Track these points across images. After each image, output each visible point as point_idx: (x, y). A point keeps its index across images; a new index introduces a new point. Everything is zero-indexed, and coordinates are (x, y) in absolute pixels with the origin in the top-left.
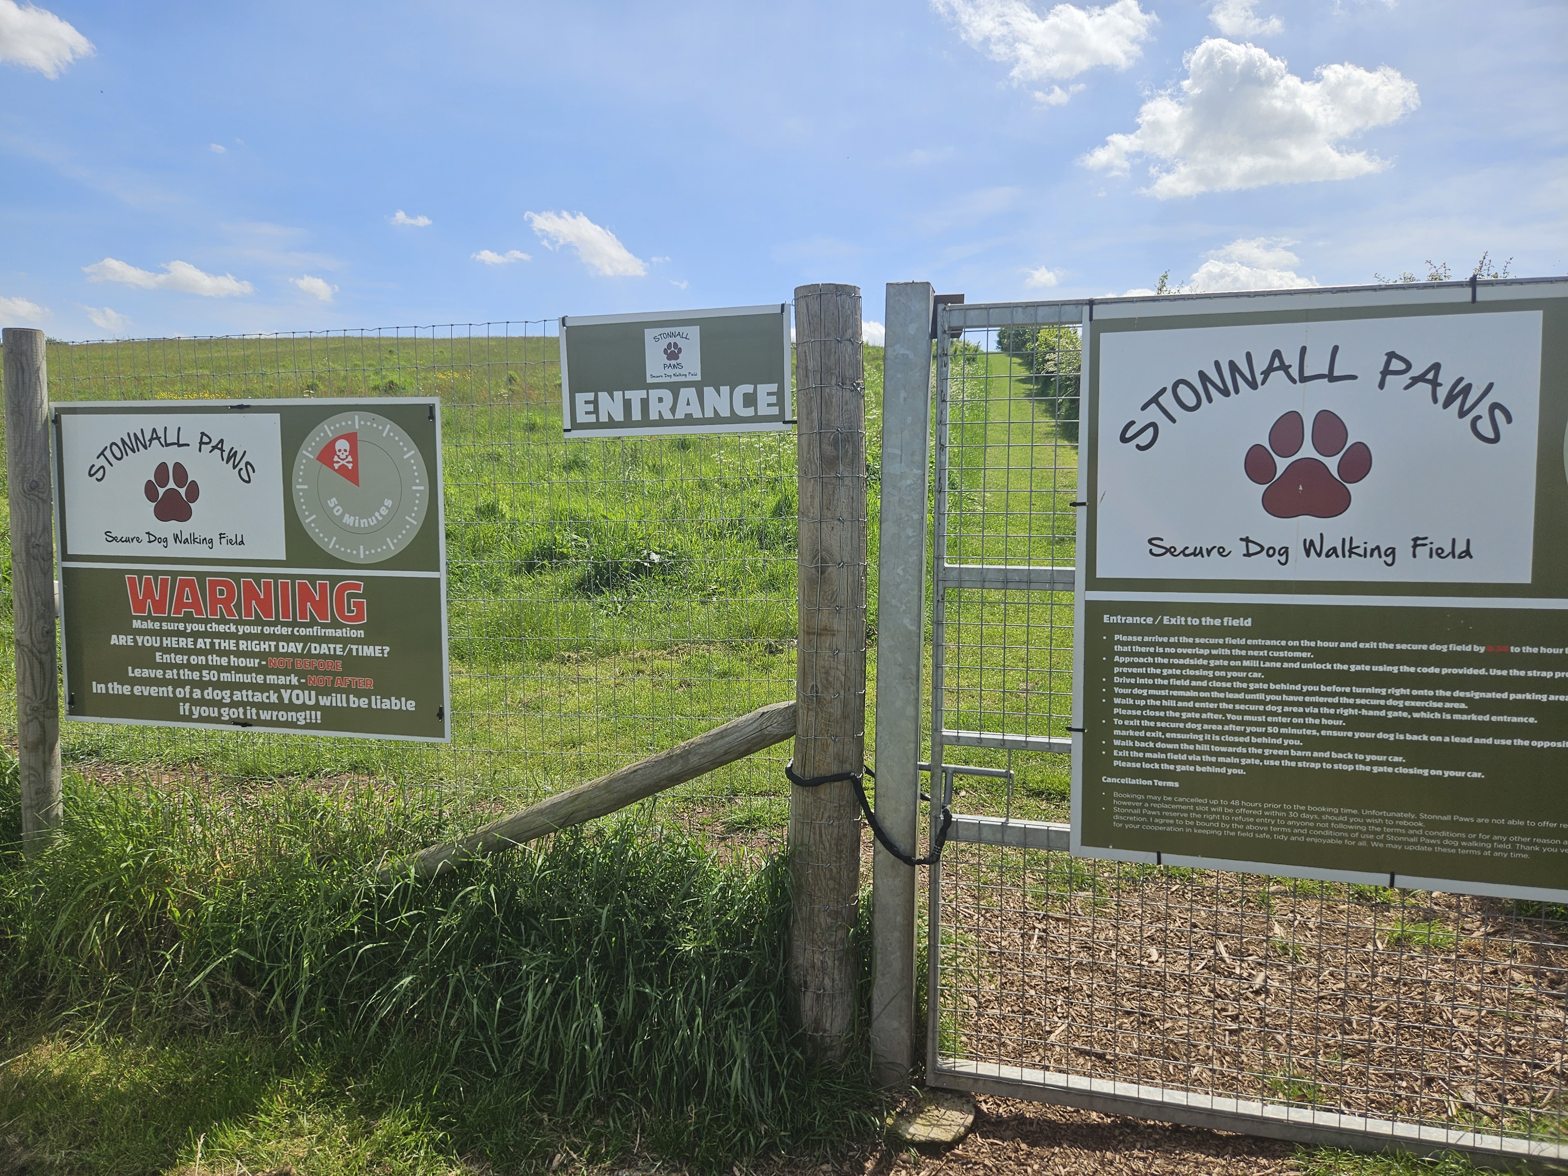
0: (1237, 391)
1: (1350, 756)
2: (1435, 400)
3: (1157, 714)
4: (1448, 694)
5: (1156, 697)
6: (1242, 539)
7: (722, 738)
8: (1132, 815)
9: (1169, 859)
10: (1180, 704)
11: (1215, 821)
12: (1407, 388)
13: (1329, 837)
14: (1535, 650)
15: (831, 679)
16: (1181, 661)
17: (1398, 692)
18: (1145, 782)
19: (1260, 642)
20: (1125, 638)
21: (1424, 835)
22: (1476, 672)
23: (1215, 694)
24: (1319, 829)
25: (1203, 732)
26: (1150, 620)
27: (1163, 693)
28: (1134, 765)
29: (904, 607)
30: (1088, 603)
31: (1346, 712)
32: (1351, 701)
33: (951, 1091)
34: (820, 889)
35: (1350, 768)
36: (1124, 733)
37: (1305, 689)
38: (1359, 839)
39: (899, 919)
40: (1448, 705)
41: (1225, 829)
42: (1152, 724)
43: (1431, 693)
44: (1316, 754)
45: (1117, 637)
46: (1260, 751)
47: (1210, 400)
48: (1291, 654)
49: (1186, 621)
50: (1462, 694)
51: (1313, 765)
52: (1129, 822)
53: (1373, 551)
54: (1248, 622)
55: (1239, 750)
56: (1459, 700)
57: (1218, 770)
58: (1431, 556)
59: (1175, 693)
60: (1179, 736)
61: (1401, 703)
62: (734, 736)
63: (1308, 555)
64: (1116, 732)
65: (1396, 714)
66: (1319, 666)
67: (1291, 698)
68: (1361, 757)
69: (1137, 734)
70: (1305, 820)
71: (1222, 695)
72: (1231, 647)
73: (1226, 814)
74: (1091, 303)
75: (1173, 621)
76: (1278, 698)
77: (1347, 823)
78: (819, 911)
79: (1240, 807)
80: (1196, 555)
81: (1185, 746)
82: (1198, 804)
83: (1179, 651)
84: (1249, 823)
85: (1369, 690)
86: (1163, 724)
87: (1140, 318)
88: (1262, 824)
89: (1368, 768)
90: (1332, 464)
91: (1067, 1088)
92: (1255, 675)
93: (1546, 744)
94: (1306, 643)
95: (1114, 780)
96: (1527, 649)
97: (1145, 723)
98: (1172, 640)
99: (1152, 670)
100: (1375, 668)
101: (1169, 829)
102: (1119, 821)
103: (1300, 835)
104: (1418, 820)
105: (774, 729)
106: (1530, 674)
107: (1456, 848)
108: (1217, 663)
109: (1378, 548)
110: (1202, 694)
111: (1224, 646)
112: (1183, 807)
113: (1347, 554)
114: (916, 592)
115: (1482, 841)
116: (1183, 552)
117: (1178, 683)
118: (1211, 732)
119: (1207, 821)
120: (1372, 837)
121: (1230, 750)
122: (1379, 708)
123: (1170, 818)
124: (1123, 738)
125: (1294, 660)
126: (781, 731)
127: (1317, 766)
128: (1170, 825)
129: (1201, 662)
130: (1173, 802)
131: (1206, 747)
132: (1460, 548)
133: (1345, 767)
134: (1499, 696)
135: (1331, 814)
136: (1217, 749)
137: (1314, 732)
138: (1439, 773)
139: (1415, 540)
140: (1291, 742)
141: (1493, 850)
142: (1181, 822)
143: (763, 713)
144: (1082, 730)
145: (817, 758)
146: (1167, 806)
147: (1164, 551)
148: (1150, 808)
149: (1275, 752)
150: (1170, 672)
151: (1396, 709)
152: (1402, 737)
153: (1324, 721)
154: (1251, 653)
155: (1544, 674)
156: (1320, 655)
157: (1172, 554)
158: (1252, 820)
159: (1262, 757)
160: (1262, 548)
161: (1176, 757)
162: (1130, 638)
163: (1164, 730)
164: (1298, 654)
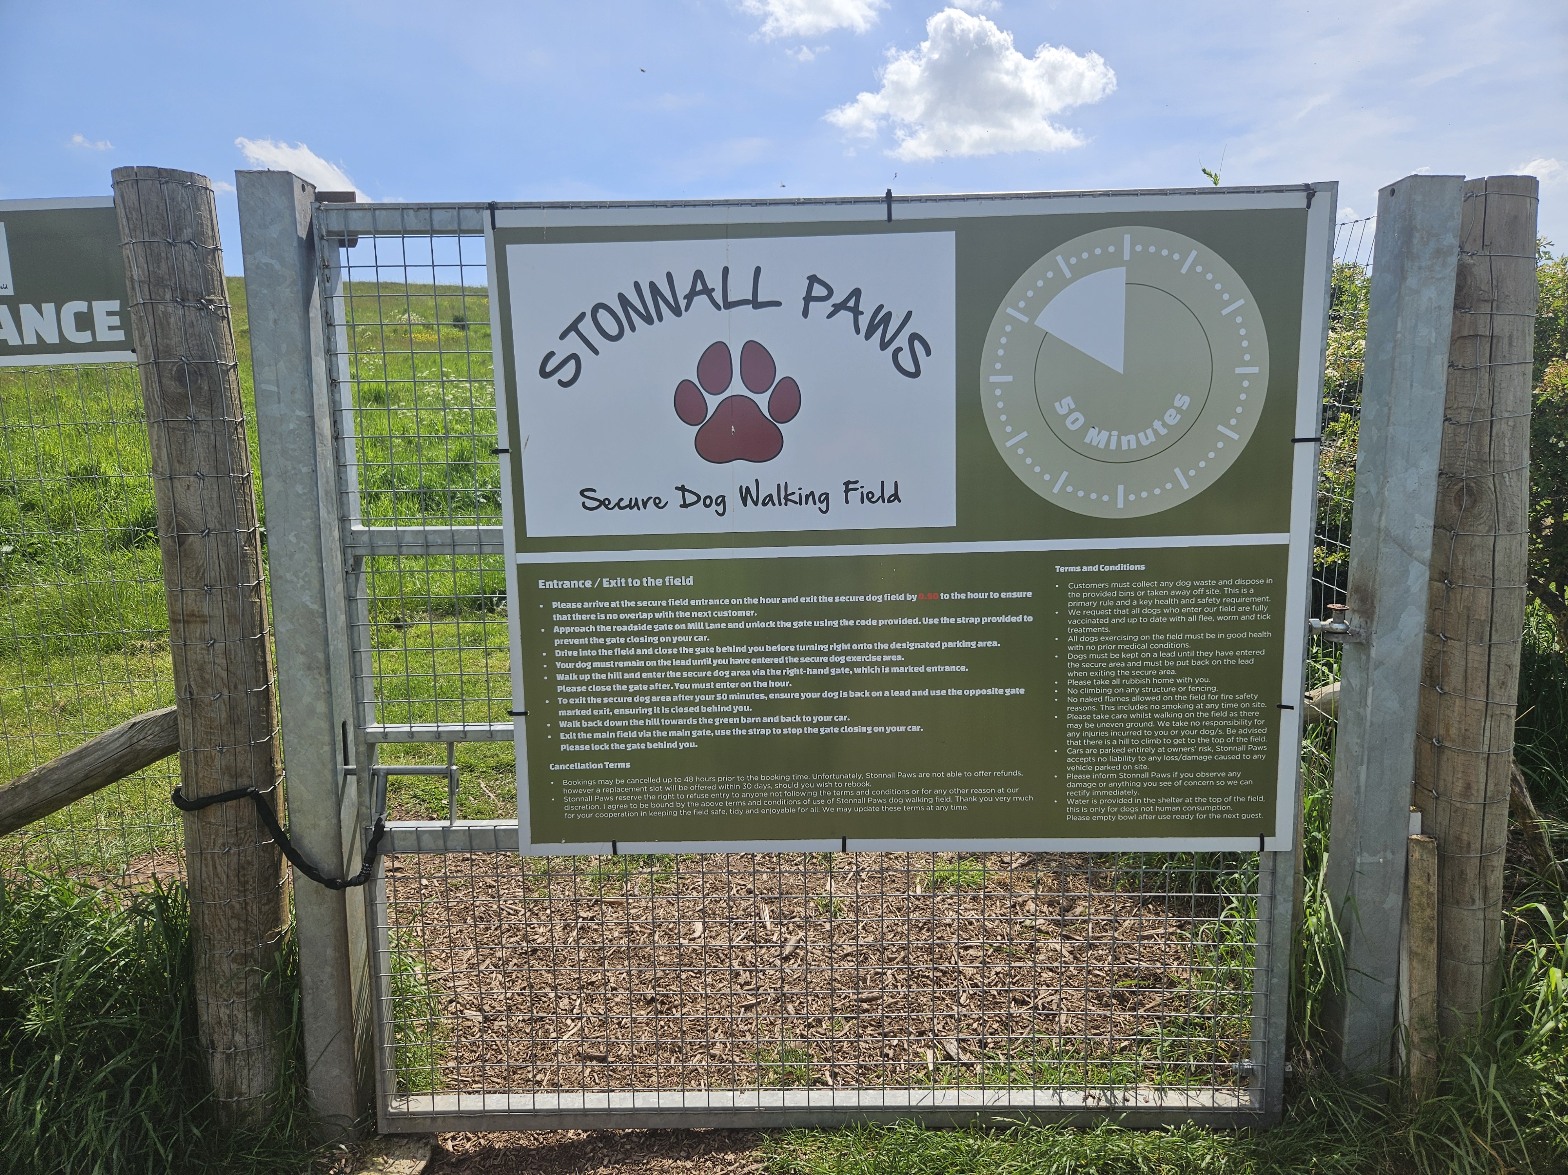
0: (660, 318)
1: (798, 719)
2: (858, 331)
3: (603, 688)
4: (886, 646)
5: (601, 671)
6: (677, 488)
7: (80, 759)
8: (584, 803)
9: (624, 848)
10: (626, 676)
11: (669, 801)
12: (829, 316)
13: (783, 806)
14: (963, 596)
15: (207, 676)
16: (625, 628)
17: (839, 647)
18: (595, 766)
19: (703, 602)
20: (563, 606)
21: (871, 795)
22: (910, 622)
23: (662, 663)
24: (773, 798)
25: (652, 705)
26: (588, 584)
27: (609, 664)
28: (582, 748)
29: (301, 582)
30: (521, 568)
31: (792, 672)
32: (796, 660)
33: (408, 1136)
34: (220, 932)
35: (799, 731)
36: (570, 713)
37: (751, 650)
38: (810, 806)
39: (330, 952)
40: (886, 658)
41: (680, 808)
42: (599, 700)
43: (870, 647)
44: (765, 720)
45: (555, 605)
46: (710, 721)
47: (633, 328)
48: (735, 613)
49: (626, 583)
50: (898, 646)
51: (763, 731)
52: (581, 812)
53: (807, 497)
54: (690, 581)
55: (690, 721)
56: (896, 652)
57: (669, 745)
58: (862, 502)
59: (621, 664)
60: (627, 711)
61: (842, 659)
62: (96, 755)
63: (745, 504)
64: (562, 713)
65: (838, 671)
66: (763, 625)
67: (738, 661)
68: (809, 719)
69: (583, 712)
70: (759, 791)
71: (669, 663)
72: (674, 609)
73: (680, 793)
74: (492, 207)
75: (613, 583)
76: (725, 662)
77: (800, 790)
78: (221, 957)
79: (694, 783)
80: (631, 508)
81: (635, 722)
82: (651, 785)
83: (622, 616)
84: (704, 800)
85: (812, 647)
86: (611, 700)
87: (548, 228)
88: (717, 800)
89: (816, 730)
90: (762, 401)
91: (534, 1110)
92: (701, 638)
93: (978, 692)
94: (749, 601)
95: (563, 767)
96: (956, 596)
97: (592, 700)
98: (613, 605)
99: (595, 640)
100: (817, 624)
101: (623, 815)
102: (570, 812)
103: (755, 807)
104: (864, 780)
105: (148, 742)
106: (959, 621)
107: (902, 806)
108: (662, 627)
109: (812, 493)
110: (648, 663)
111: (667, 608)
112: (637, 789)
113: (783, 501)
114: (314, 564)
115: (925, 796)
116: (618, 504)
117: (623, 652)
118: (660, 704)
119: (662, 801)
120: (823, 802)
121: (681, 722)
122: (822, 665)
123: (623, 802)
124: (569, 719)
125: (738, 619)
126: (161, 744)
127: (768, 732)
128: (624, 810)
129: (644, 628)
130: (626, 785)
131: (655, 722)
132: (889, 491)
133: (794, 731)
134: (932, 645)
135: (783, 781)
136: (667, 722)
137: (763, 696)
138: (882, 729)
139: (847, 484)
140: (741, 708)
141: (935, 804)
142: (635, 806)
143: (134, 724)
144: (525, 714)
145: (200, 775)
146: (620, 790)
147: (598, 503)
148: (601, 794)
149: (726, 721)
150: (614, 640)
151: (837, 665)
152: (845, 695)
153: (772, 684)
154: (694, 614)
155: (972, 620)
156: (764, 612)
157: (606, 507)
158: (707, 796)
159: (712, 727)
160: (699, 497)
161: (626, 735)
162: (569, 605)
163: (612, 706)
164: (741, 613)
